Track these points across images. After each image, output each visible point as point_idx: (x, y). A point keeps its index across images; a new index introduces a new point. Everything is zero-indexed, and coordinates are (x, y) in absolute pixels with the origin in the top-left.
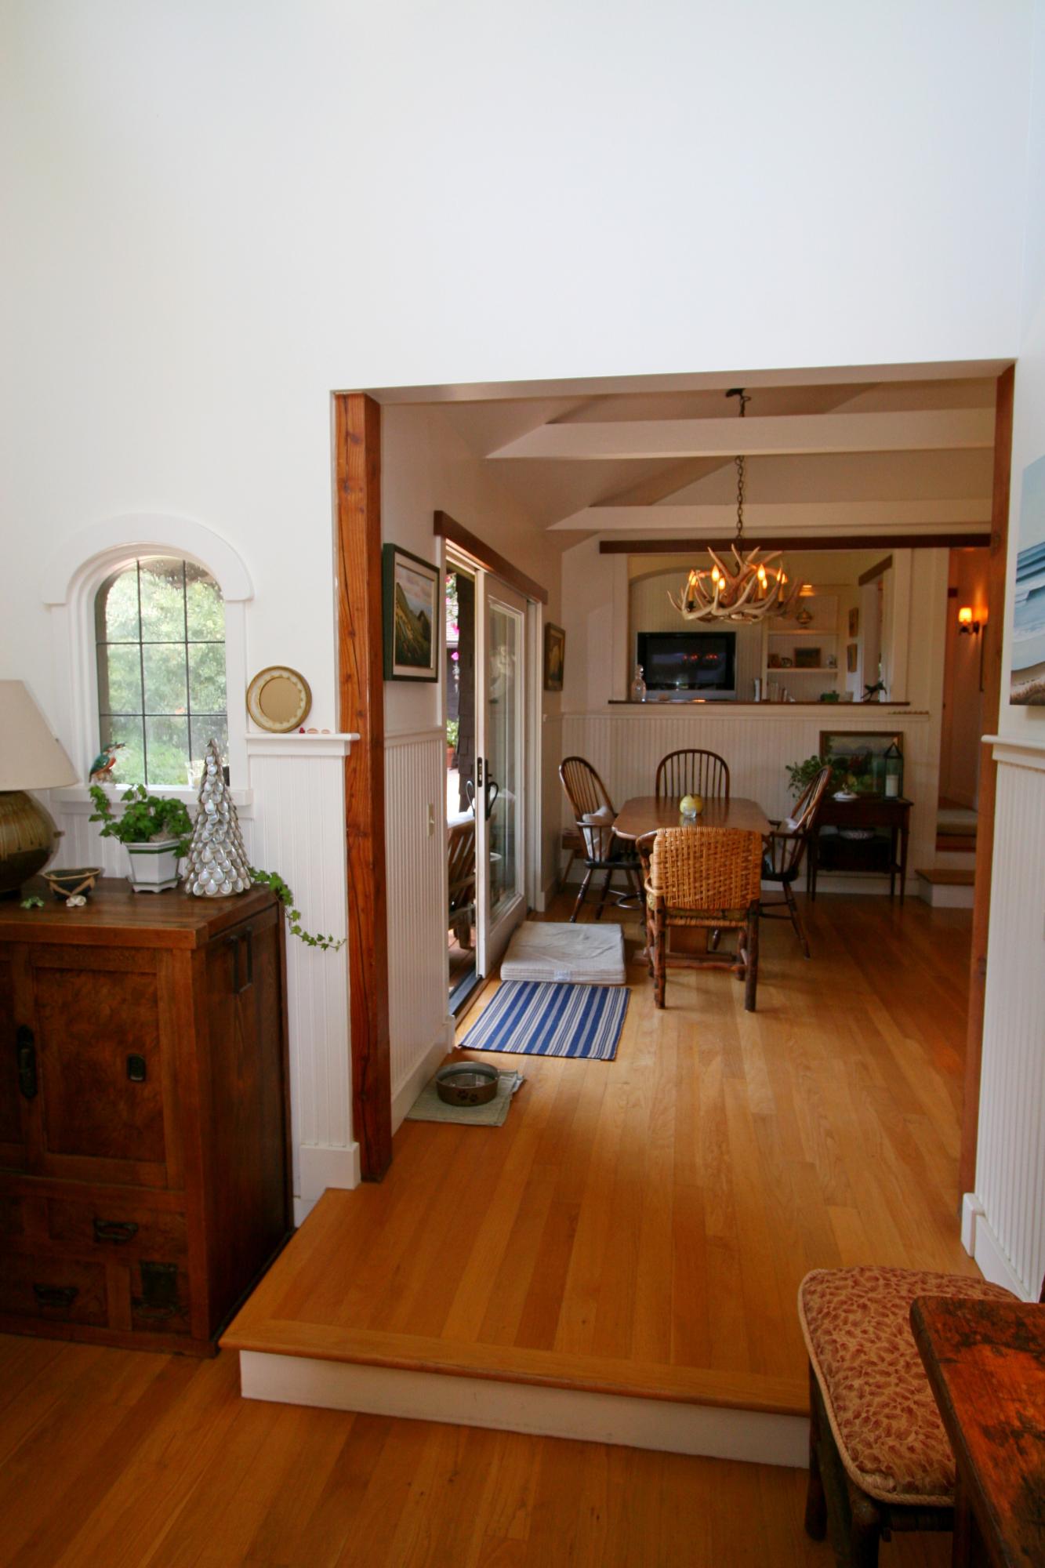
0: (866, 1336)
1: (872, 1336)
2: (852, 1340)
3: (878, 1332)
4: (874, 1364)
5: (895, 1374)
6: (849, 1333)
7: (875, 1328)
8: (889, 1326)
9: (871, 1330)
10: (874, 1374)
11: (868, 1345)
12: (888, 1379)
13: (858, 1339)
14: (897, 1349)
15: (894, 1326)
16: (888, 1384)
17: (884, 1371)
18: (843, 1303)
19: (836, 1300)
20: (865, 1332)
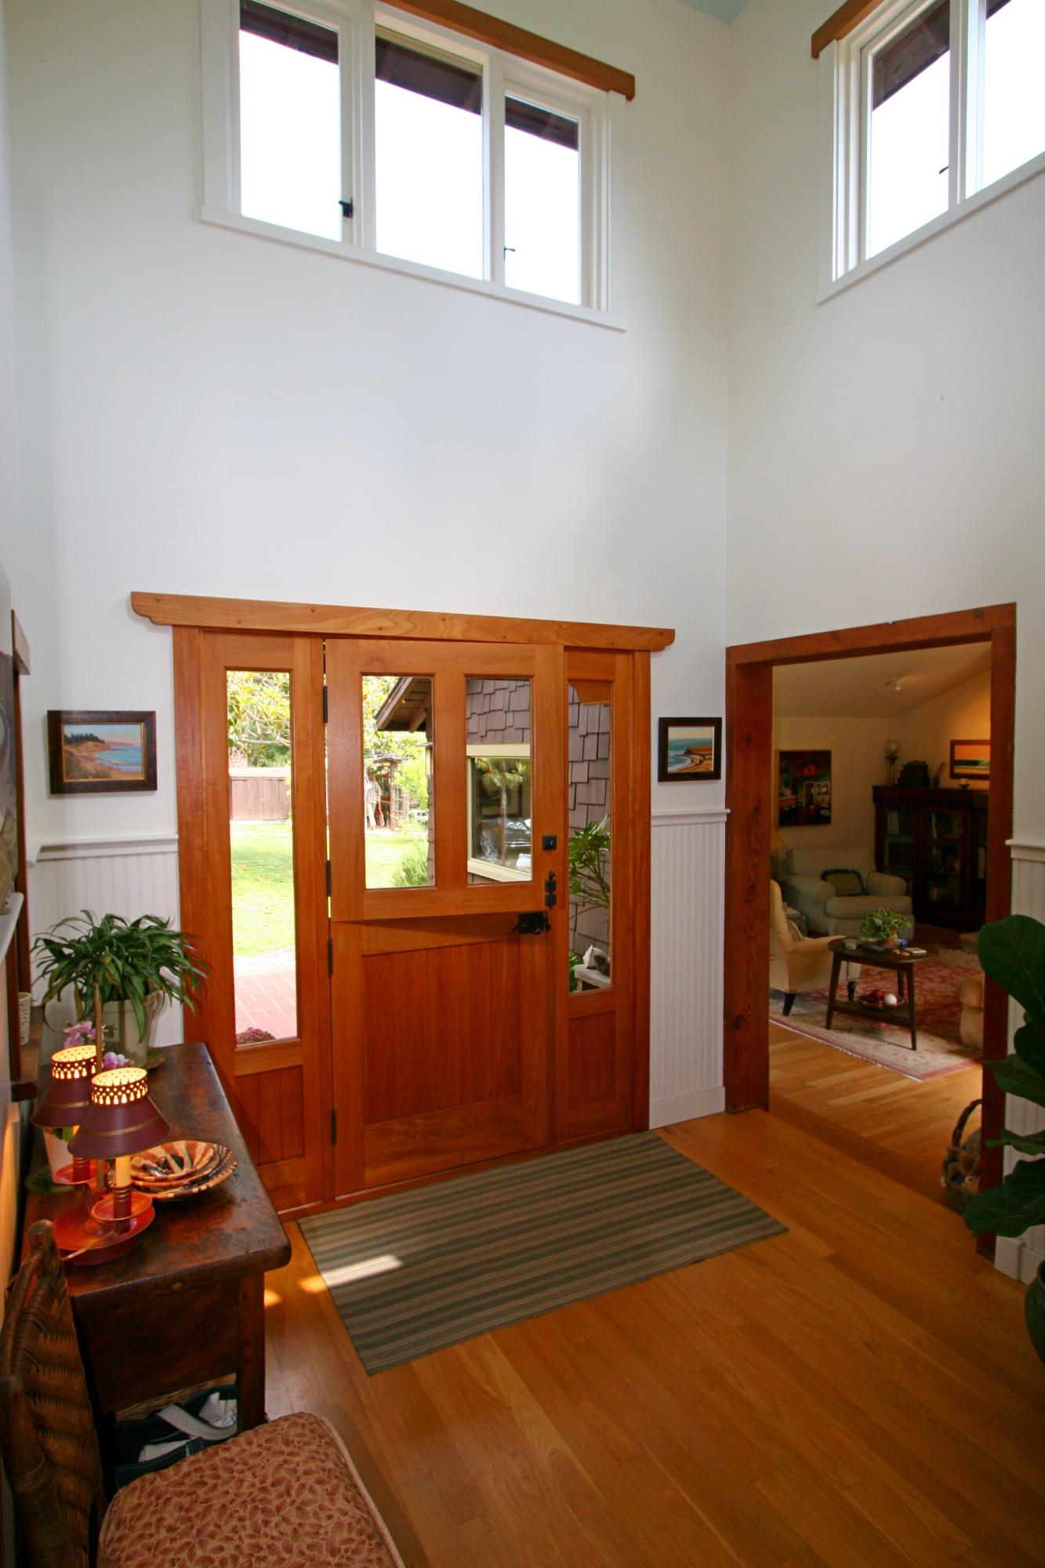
0: (329, 1513)
1: (323, 1515)
2: (341, 1506)
3: (316, 1522)
4: (319, 1482)
5: (299, 1475)
6: (345, 1514)
7: (320, 1526)
8: (307, 1534)
9: (324, 1523)
10: (318, 1470)
11: (327, 1504)
12: (305, 1468)
13: (334, 1507)
14: (299, 1509)
15: (301, 1535)
16: (306, 1462)
17: (309, 1475)
18: (356, 1551)
19: (364, 1555)
20: (330, 1517)
